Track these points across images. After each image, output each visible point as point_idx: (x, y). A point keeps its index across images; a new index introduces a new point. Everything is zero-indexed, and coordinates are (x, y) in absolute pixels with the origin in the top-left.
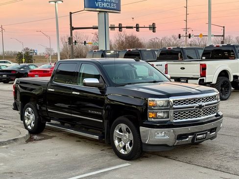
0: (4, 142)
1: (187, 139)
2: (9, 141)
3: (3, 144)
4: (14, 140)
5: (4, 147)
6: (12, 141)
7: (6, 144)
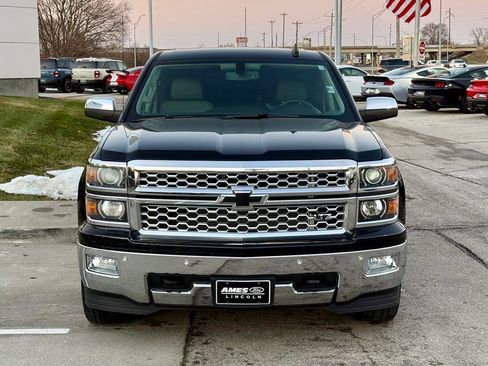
0: (22, 231)
1: (189, 293)
2: (36, 231)
3: (18, 235)
4: (49, 231)
5: (19, 242)
6: (41, 233)
7: (25, 238)
